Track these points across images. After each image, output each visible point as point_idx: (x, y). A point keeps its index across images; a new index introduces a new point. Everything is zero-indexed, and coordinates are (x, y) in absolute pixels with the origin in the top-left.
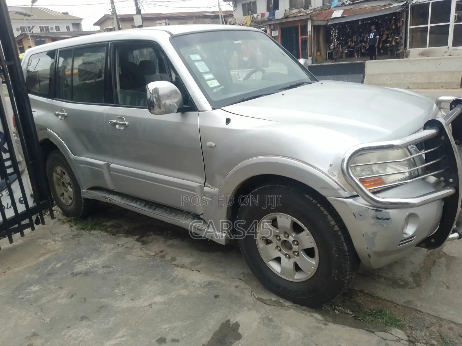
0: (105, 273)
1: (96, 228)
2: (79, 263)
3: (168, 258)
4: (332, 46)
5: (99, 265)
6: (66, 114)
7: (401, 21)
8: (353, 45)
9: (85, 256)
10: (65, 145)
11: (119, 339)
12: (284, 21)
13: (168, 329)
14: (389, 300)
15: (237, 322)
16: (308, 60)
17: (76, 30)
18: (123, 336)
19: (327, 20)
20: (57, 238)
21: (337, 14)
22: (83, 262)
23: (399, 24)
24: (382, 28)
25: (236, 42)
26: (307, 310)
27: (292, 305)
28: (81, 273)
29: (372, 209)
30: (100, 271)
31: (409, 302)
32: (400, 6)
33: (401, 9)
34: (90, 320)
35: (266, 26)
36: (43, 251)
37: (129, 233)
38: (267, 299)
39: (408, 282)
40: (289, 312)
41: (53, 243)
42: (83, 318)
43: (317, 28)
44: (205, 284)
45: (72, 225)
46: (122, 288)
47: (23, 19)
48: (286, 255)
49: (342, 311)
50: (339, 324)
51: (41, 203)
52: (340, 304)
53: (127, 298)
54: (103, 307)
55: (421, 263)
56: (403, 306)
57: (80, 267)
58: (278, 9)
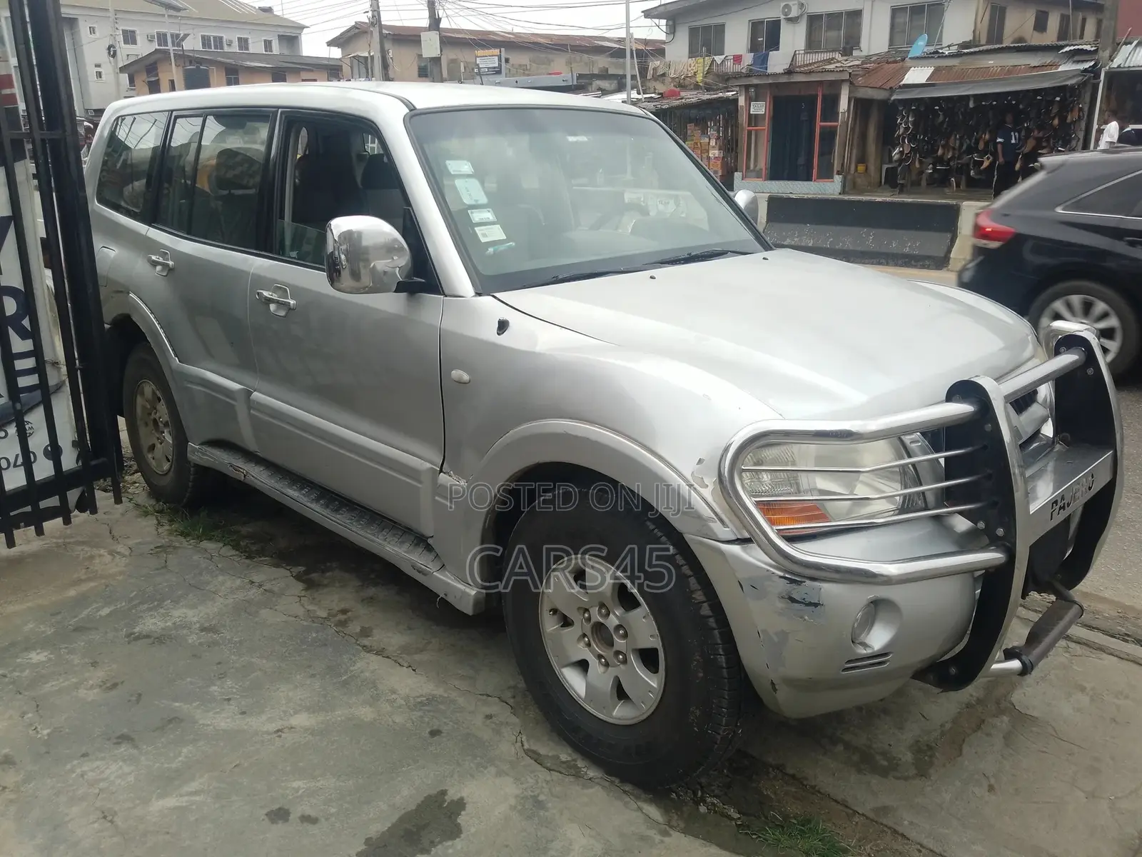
0: (201, 644)
1: (214, 536)
2: (152, 613)
3: (355, 628)
4: (895, 153)
5: (195, 624)
6: (171, 263)
7: (1077, 109)
8: (949, 157)
9: (168, 599)
10: (163, 335)
11: (186, 798)
12: (784, 80)
13: (300, 792)
14: (839, 798)
15: (462, 799)
16: (833, 182)
17: (286, 52)
18: (196, 793)
19: (891, 88)
20: (120, 548)
21: (917, 75)
22: (162, 611)
23: (1069, 117)
24: (1026, 121)
25: (571, 139)
26: (632, 794)
27: (601, 778)
28: (148, 636)
29: (781, 577)
30: (192, 639)
31: (885, 810)
32: (1077, 73)
33: (1080, 78)
34: (136, 747)
35: (738, 89)
36: (82, 574)
37: (283, 558)
38: (548, 756)
39: (899, 762)
40: (591, 791)
41: (108, 558)
42: (124, 739)
43: (862, 106)
44: (419, 700)
45: (164, 521)
46: (230, 683)
47: (164, 15)
48: (600, 657)
49: (718, 807)
50: (697, 836)
51: (93, 463)
52: (716, 792)
53: (233, 707)
54: (174, 720)
55: (947, 722)
56: (867, 818)
57: (151, 623)
58: (777, 49)
